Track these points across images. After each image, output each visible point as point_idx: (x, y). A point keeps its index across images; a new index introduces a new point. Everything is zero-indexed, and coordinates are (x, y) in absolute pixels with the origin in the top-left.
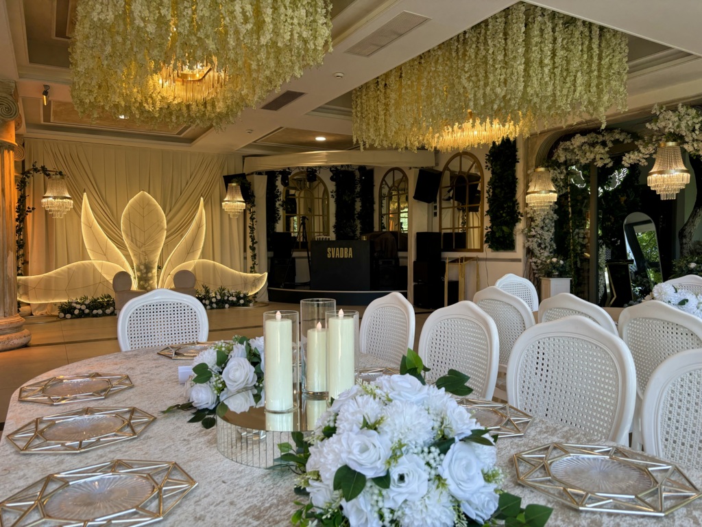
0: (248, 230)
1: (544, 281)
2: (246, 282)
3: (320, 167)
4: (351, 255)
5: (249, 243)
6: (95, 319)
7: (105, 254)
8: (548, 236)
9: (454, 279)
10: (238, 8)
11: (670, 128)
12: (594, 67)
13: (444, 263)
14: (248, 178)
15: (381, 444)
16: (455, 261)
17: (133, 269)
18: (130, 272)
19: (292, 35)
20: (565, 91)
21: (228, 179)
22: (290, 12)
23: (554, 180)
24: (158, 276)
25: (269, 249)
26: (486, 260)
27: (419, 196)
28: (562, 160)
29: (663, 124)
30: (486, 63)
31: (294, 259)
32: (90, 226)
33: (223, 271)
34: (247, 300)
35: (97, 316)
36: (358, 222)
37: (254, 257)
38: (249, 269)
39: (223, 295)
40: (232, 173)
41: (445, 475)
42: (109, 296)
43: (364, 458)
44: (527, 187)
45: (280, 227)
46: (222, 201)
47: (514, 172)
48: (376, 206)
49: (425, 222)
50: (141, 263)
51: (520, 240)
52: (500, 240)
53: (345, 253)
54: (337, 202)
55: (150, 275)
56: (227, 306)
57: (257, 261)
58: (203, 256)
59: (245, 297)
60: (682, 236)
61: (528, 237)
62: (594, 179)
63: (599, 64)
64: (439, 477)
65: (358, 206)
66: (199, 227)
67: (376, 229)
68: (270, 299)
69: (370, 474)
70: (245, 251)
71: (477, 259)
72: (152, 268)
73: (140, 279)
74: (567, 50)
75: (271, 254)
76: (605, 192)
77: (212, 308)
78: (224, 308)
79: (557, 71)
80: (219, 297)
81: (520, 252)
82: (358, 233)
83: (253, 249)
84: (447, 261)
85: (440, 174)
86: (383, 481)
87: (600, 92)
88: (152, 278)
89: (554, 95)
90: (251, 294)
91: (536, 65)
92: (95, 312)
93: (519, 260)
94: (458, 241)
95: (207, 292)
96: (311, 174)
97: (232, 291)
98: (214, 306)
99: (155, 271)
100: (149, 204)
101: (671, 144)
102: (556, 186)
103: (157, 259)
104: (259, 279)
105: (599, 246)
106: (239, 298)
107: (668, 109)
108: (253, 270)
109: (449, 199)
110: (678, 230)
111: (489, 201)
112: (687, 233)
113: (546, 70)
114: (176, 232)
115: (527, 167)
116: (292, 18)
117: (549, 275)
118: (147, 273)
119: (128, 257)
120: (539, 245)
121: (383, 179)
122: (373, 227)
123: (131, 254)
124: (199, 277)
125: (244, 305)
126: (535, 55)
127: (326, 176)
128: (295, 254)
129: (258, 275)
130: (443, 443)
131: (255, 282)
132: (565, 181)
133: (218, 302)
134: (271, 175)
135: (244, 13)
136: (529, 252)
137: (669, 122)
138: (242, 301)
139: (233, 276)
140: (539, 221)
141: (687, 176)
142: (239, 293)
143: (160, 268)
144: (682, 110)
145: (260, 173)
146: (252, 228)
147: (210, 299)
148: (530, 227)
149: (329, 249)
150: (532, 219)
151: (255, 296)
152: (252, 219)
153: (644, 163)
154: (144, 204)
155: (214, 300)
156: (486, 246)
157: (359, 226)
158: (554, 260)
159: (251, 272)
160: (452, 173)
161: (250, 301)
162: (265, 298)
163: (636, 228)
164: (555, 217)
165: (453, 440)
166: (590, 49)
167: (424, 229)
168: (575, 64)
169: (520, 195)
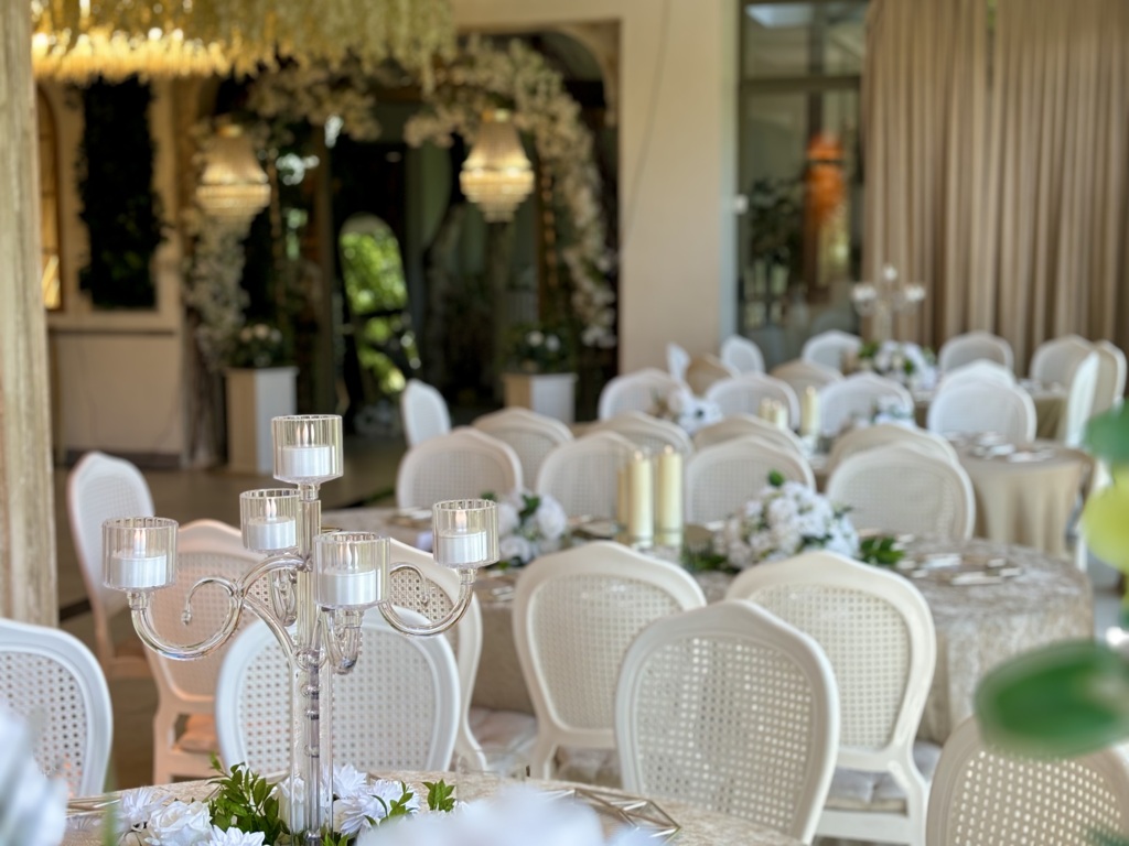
8: (231, 276)
11: (498, 84)
26: (80, 332)
28: (267, 110)
29: (486, 74)
44: (193, 168)
51: (168, 287)
52: (116, 285)
101: (501, 115)
107: (495, 45)
112: (434, 256)
117: (249, 365)
136: (193, 314)
141: (528, 177)
150: (197, 240)
158: (261, 332)
169: (164, 178)
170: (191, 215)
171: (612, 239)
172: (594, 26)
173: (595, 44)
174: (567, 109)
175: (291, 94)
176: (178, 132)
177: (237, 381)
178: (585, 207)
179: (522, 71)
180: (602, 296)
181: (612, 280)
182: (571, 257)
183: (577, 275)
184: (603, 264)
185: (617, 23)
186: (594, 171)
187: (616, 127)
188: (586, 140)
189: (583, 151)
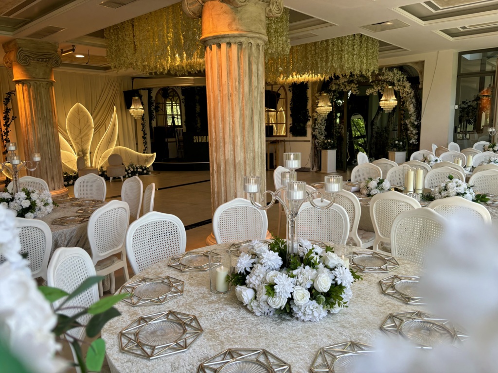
5: (141, 134)
8: (323, 128)
11: (390, 79)
24: (91, 159)
26: (290, 141)
29: (387, 77)
36: (198, 119)
37: (145, 143)
39: (133, 168)
40: (128, 89)
45: (154, 124)
51: (309, 131)
52: (298, 131)
53: (205, 139)
56: (137, 174)
59: (146, 169)
61: (314, 129)
65: (198, 108)
66: (114, 125)
70: (136, 139)
71: (284, 141)
72: (86, 153)
77: (129, 177)
81: (309, 137)
83: (145, 138)
84: (269, 142)
88: (87, 160)
90: (148, 167)
93: (309, 141)
94: (270, 130)
97: (138, 166)
98: (130, 175)
99: (88, 155)
100: (82, 111)
101: (390, 87)
102: (331, 103)
103: (89, 147)
104: (151, 157)
107: (389, 70)
108: (145, 152)
112: (374, 123)
115: (314, 92)
117: (326, 148)
118: (83, 156)
120: (319, 133)
123: (73, 144)
125: (147, 174)
133: (132, 173)
134: (149, 90)
136: (314, 137)
137: (389, 76)
140: (320, 121)
141: (396, 102)
142: (142, 167)
143: (92, 153)
144: (395, 71)
145: (144, 89)
148: (314, 123)
149: (194, 137)
150: (316, 120)
152: (143, 119)
154: (79, 111)
156: (289, 134)
158: (329, 141)
169: (309, 106)
170: (315, 114)
171: (419, 117)
172: (417, 63)
173: (417, 68)
174: (408, 85)
175: (339, 85)
176: (313, 95)
177: (323, 152)
178: (411, 109)
179: (398, 75)
180: (415, 132)
181: (418, 127)
182: (407, 122)
183: (409, 126)
184: (416, 123)
185: (423, 62)
186: (414, 100)
187: (422, 89)
188: (413, 92)
189: (412, 95)
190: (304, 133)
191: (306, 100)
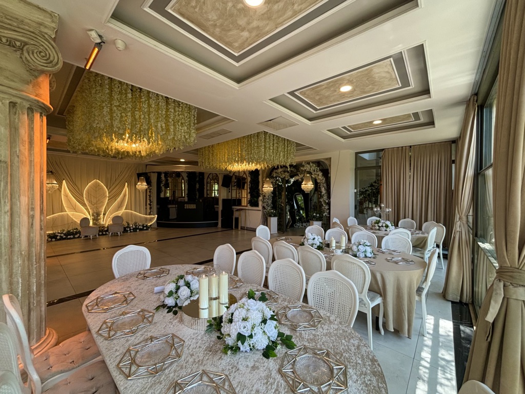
0: (148, 197)
1: (269, 218)
2: (146, 219)
3: (182, 172)
4: (195, 207)
5: (148, 202)
6: (69, 240)
7: (74, 209)
8: (270, 202)
9: (237, 217)
10: (159, 125)
11: (308, 170)
12: (286, 150)
13: (233, 211)
14: (148, 174)
15: (249, 325)
16: (238, 210)
17: (90, 215)
18: (89, 217)
19: (181, 136)
20: (277, 158)
21: (139, 175)
22: (180, 128)
23: (272, 183)
24: (104, 218)
25: (157, 204)
26: (249, 210)
27: (223, 185)
28: (275, 176)
29: (306, 168)
30: (251, 146)
31: (169, 208)
32: (66, 196)
33: (136, 216)
34: (148, 228)
35: (70, 239)
36: (197, 193)
37: (151, 208)
38: (148, 214)
39: (136, 226)
40: (141, 172)
41: (266, 331)
42: (77, 229)
43: (244, 330)
44: (263, 185)
45: (162, 195)
46: (136, 184)
47: (258, 178)
48: (205, 187)
49: (226, 195)
50: (94, 213)
51: (260, 203)
52: (254, 203)
53: (193, 206)
54: (188, 184)
55: (99, 218)
56: (138, 230)
57: (152, 210)
58: (126, 209)
59: (147, 226)
60: (311, 200)
61: (263, 202)
62: (285, 182)
63: (287, 150)
64: (264, 332)
65: (197, 186)
66: (125, 196)
67: (205, 196)
68: (158, 226)
69: (247, 335)
70: (146, 205)
71: (245, 209)
72: (100, 215)
73: (93, 220)
74: (278, 144)
75: (159, 206)
76: (288, 186)
77: (131, 232)
78: (136, 231)
79: (275, 151)
80: (134, 227)
81: (260, 208)
82: (197, 197)
83: (150, 205)
84: (235, 210)
85: (232, 177)
86: (251, 336)
87: (287, 158)
88: (100, 219)
89: (273, 159)
90: (149, 224)
91: (268, 149)
92: (69, 237)
93: (260, 210)
94: (239, 202)
95: (128, 224)
96: (178, 174)
97: (141, 224)
98: (132, 231)
99: (102, 216)
100: (99, 185)
101: (308, 175)
102: (273, 185)
103: (103, 211)
104: (154, 218)
105: (286, 205)
106: (144, 227)
107: (307, 164)
108: (150, 214)
109: (234, 186)
110: (310, 198)
111: (250, 188)
112: (312, 199)
113: (271, 151)
114: (112, 198)
115: (263, 178)
116: (181, 130)
117: (270, 216)
118: (97, 217)
119: (87, 209)
120: (267, 205)
121: (208, 177)
122: (203, 195)
123: (89, 208)
124: (124, 218)
125: (146, 230)
126: (268, 146)
127: (185, 176)
128: (170, 206)
129: (153, 216)
130: (264, 321)
131: (151, 220)
132: (276, 183)
133: (133, 229)
134: (159, 174)
135: (162, 127)
136: (264, 208)
137: (307, 168)
138: (145, 228)
139: (140, 217)
140: (267, 197)
141: (313, 186)
142: (144, 224)
143: (104, 214)
144: (311, 164)
145: (154, 172)
146: (150, 196)
147: (130, 228)
148: (264, 199)
149: (185, 205)
150: (265, 196)
151: (151, 225)
152: (150, 192)
153: (300, 180)
154: (97, 186)
155: (132, 228)
156: (248, 205)
157: (198, 194)
158: (272, 211)
159: (149, 215)
160: (236, 176)
161: (149, 228)
162: (156, 226)
163: (297, 196)
164: (272, 195)
165: (266, 320)
166: (284, 144)
167: (226, 198)
168: (280, 149)
169: (260, 186)
170: (263, 192)
171: (329, 197)
172: (327, 159)
173: (326, 162)
174: (320, 174)
176: (263, 180)
178: (323, 191)
179: (314, 167)
180: (327, 207)
181: (329, 204)
182: (321, 200)
183: (323, 203)
184: (327, 201)
185: (330, 158)
186: (325, 185)
187: (330, 177)
188: (324, 179)
189: (324, 181)
190: (257, 205)
191: (258, 182)
